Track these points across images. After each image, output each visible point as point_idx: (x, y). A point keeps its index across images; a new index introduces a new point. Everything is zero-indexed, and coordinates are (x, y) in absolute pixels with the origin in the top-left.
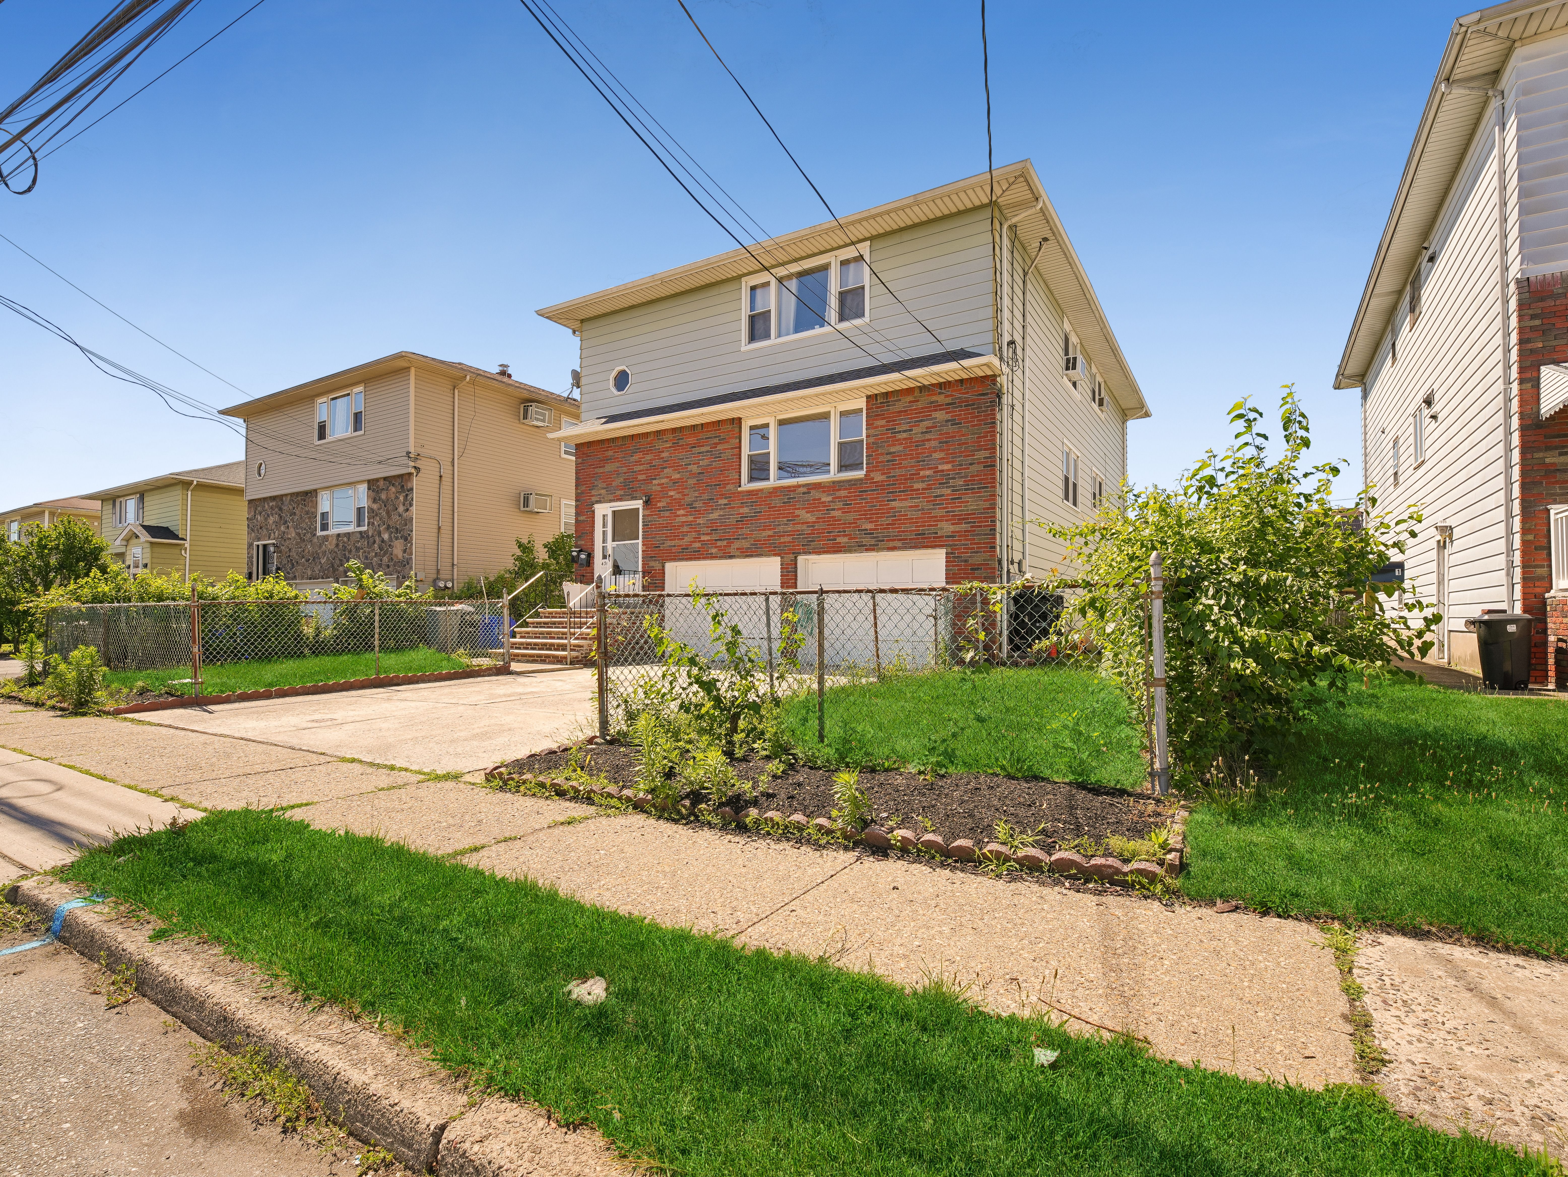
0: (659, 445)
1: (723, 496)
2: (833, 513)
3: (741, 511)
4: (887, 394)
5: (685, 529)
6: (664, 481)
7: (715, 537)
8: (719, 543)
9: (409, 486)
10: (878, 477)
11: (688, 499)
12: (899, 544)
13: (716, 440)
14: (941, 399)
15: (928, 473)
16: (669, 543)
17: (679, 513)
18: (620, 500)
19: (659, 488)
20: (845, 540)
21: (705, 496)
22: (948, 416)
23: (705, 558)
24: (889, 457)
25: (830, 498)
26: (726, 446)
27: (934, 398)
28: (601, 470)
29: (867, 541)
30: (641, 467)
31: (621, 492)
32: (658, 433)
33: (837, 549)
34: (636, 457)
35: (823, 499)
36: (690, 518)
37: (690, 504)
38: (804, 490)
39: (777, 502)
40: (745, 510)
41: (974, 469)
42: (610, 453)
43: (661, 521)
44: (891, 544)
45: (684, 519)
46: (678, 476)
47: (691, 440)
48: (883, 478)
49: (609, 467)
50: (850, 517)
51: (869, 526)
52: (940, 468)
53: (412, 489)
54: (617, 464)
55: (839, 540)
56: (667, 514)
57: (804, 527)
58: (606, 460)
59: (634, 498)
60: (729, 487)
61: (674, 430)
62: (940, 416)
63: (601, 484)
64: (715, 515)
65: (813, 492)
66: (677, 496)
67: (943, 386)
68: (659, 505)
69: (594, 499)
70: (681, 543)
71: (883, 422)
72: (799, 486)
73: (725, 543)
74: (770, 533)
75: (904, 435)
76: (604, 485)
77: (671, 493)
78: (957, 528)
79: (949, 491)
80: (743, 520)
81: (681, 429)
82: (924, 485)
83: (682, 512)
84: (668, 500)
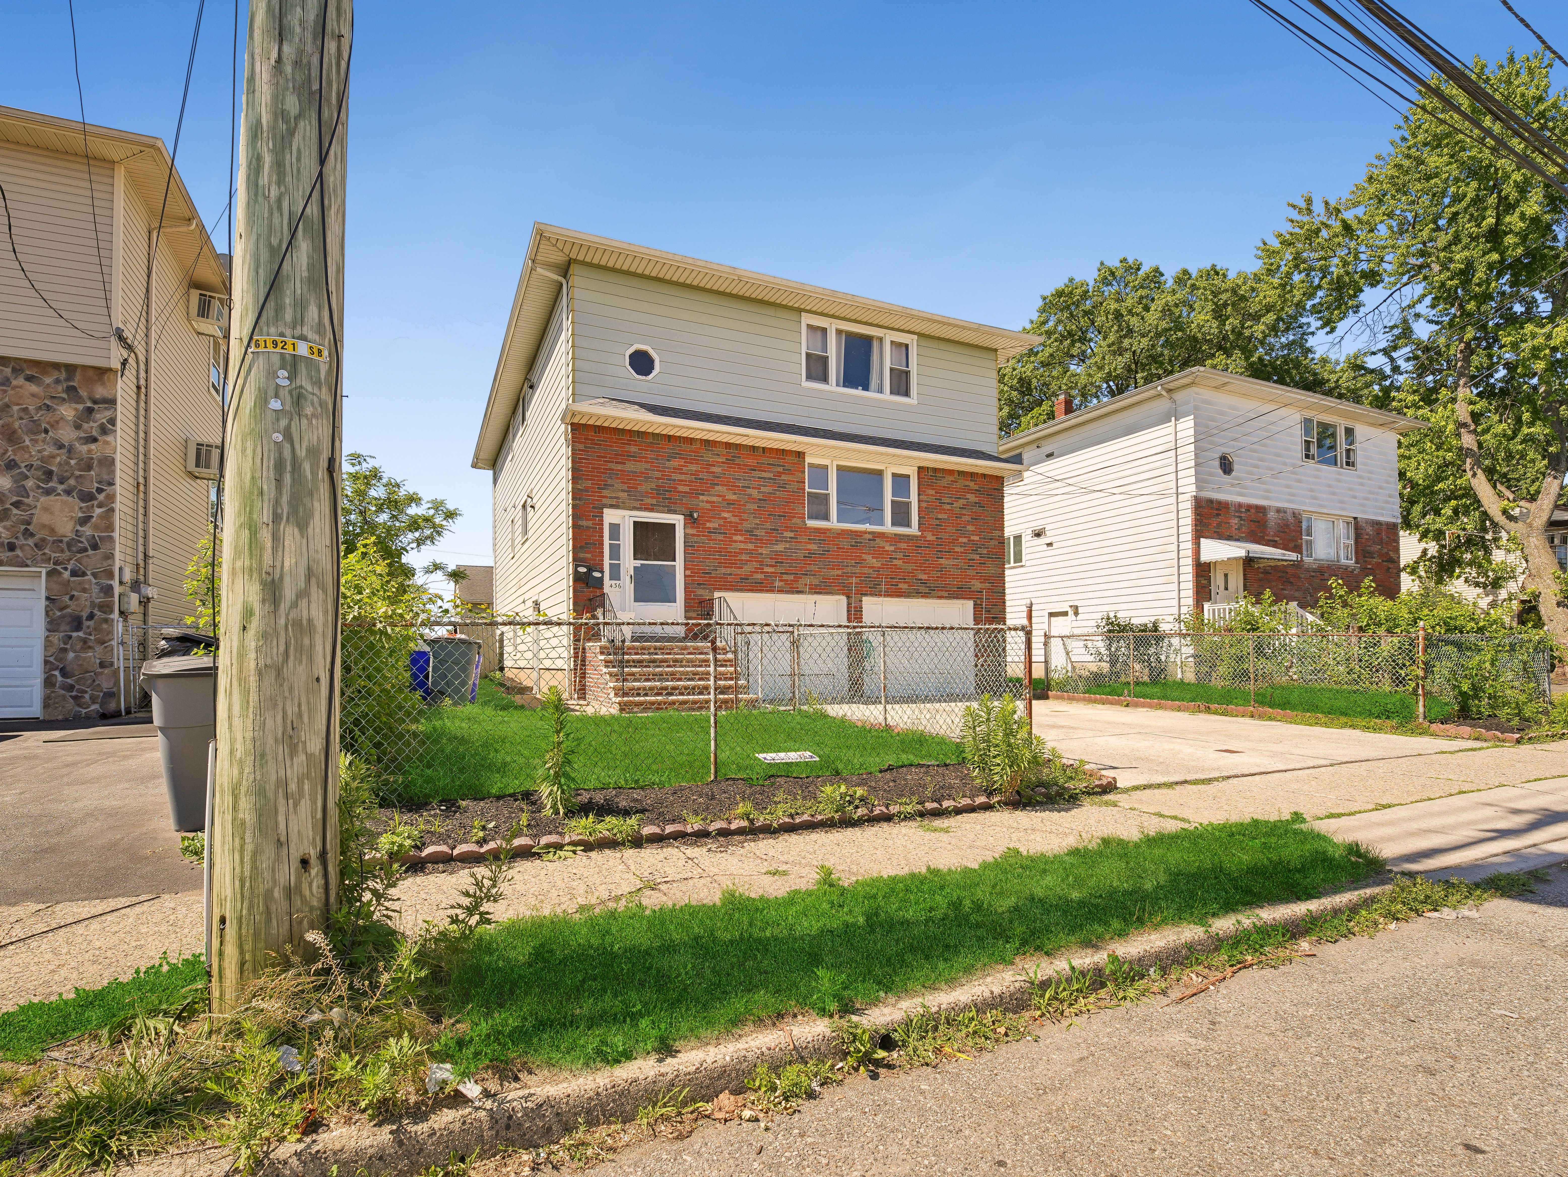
0: (708, 457)
1: (788, 528)
2: (895, 562)
3: (810, 546)
4: (935, 470)
5: (744, 557)
6: (715, 499)
7: (780, 570)
8: (785, 577)
9: (100, 392)
10: (930, 537)
11: (747, 525)
12: (946, 594)
13: (780, 469)
14: (972, 485)
15: (964, 540)
16: (723, 570)
17: (735, 538)
18: (651, 510)
19: (708, 506)
20: (905, 586)
21: (768, 526)
22: (977, 500)
23: (767, 591)
24: (938, 522)
25: (892, 548)
26: (790, 478)
27: (967, 483)
28: (619, 467)
29: (923, 589)
30: (683, 477)
31: (654, 501)
32: (707, 443)
33: (899, 594)
34: (675, 463)
35: (887, 548)
36: (750, 546)
37: (750, 531)
38: (870, 537)
39: (845, 543)
40: (813, 547)
41: (993, 543)
42: (633, 449)
43: (712, 544)
44: (940, 594)
45: (742, 546)
46: (734, 497)
47: (751, 462)
48: (934, 538)
49: (630, 466)
50: (910, 567)
51: (925, 577)
52: (973, 538)
53: (111, 402)
54: (648, 466)
55: (901, 586)
56: (721, 537)
57: (871, 571)
58: (630, 456)
59: (675, 512)
60: (795, 520)
61: (728, 445)
62: (972, 498)
63: (618, 485)
64: (780, 547)
65: (878, 540)
66: (733, 519)
67: (972, 475)
68: (708, 525)
69: (605, 501)
70: (739, 572)
71: (933, 492)
72: (865, 532)
73: (792, 577)
74: (840, 572)
75: (948, 507)
76: (625, 487)
77: (725, 515)
78: (983, 586)
79: (978, 557)
80: (810, 556)
81: (738, 446)
82: (962, 550)
83: (739, 538)
84: (721, 522)
